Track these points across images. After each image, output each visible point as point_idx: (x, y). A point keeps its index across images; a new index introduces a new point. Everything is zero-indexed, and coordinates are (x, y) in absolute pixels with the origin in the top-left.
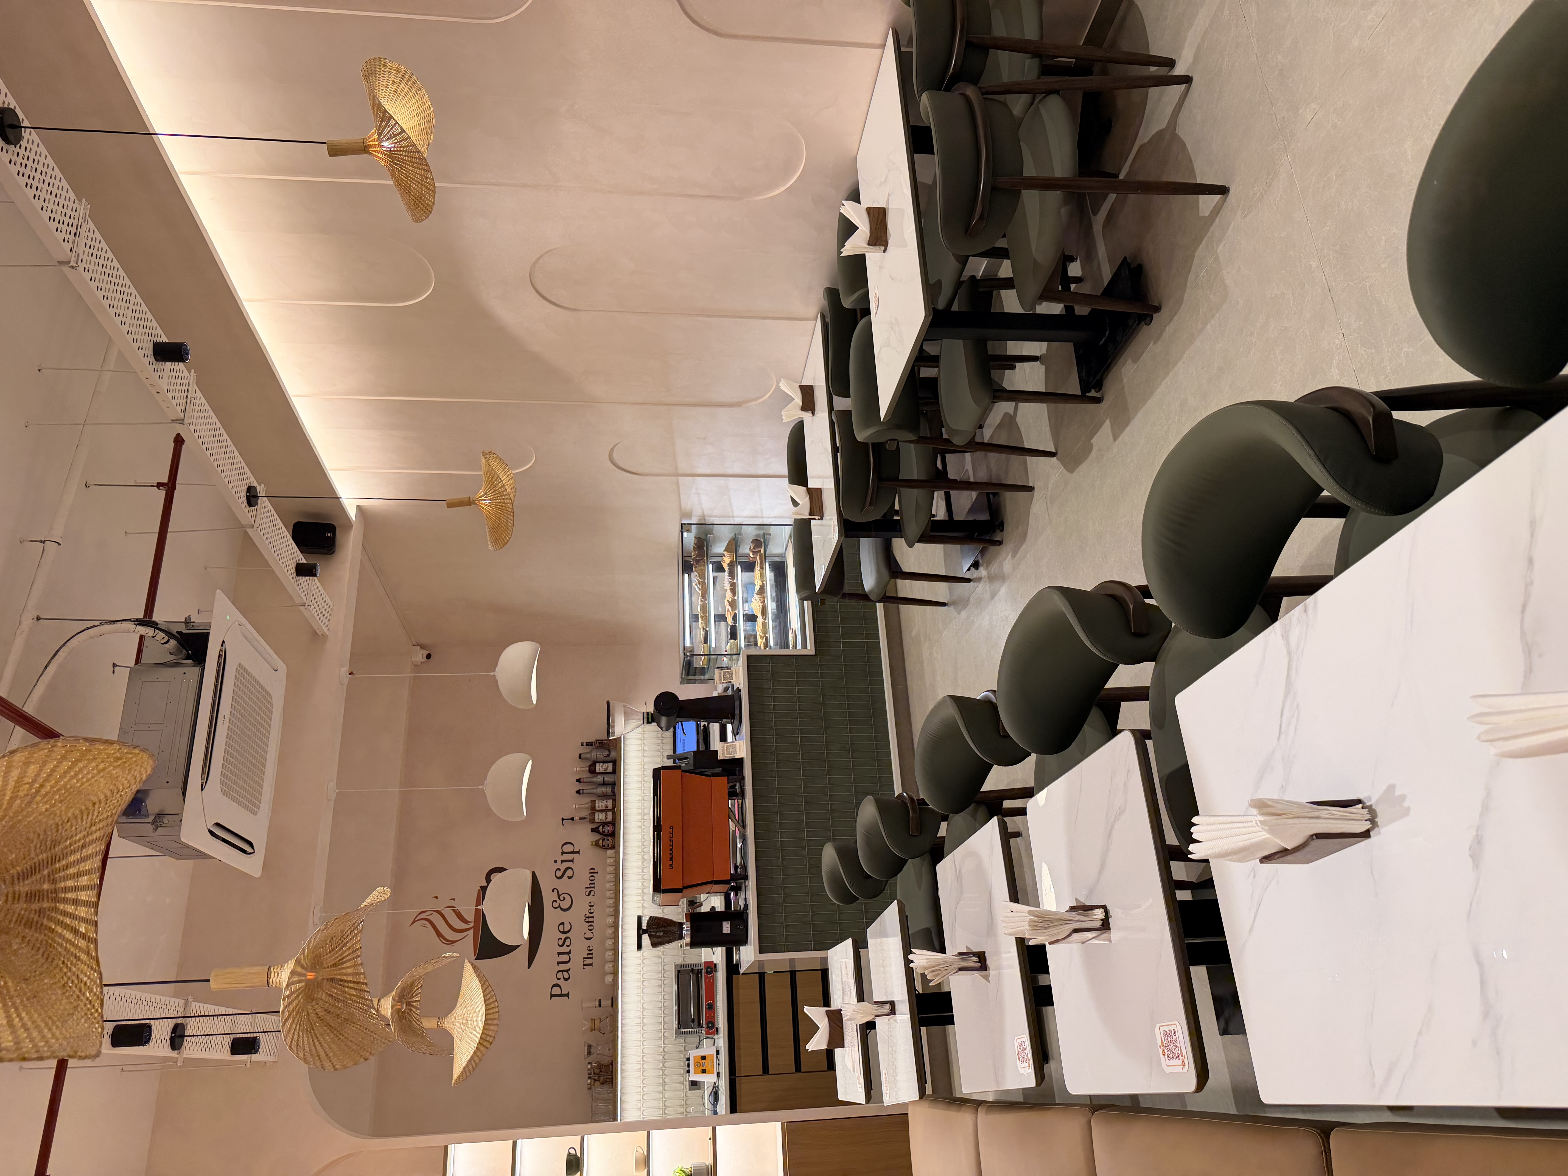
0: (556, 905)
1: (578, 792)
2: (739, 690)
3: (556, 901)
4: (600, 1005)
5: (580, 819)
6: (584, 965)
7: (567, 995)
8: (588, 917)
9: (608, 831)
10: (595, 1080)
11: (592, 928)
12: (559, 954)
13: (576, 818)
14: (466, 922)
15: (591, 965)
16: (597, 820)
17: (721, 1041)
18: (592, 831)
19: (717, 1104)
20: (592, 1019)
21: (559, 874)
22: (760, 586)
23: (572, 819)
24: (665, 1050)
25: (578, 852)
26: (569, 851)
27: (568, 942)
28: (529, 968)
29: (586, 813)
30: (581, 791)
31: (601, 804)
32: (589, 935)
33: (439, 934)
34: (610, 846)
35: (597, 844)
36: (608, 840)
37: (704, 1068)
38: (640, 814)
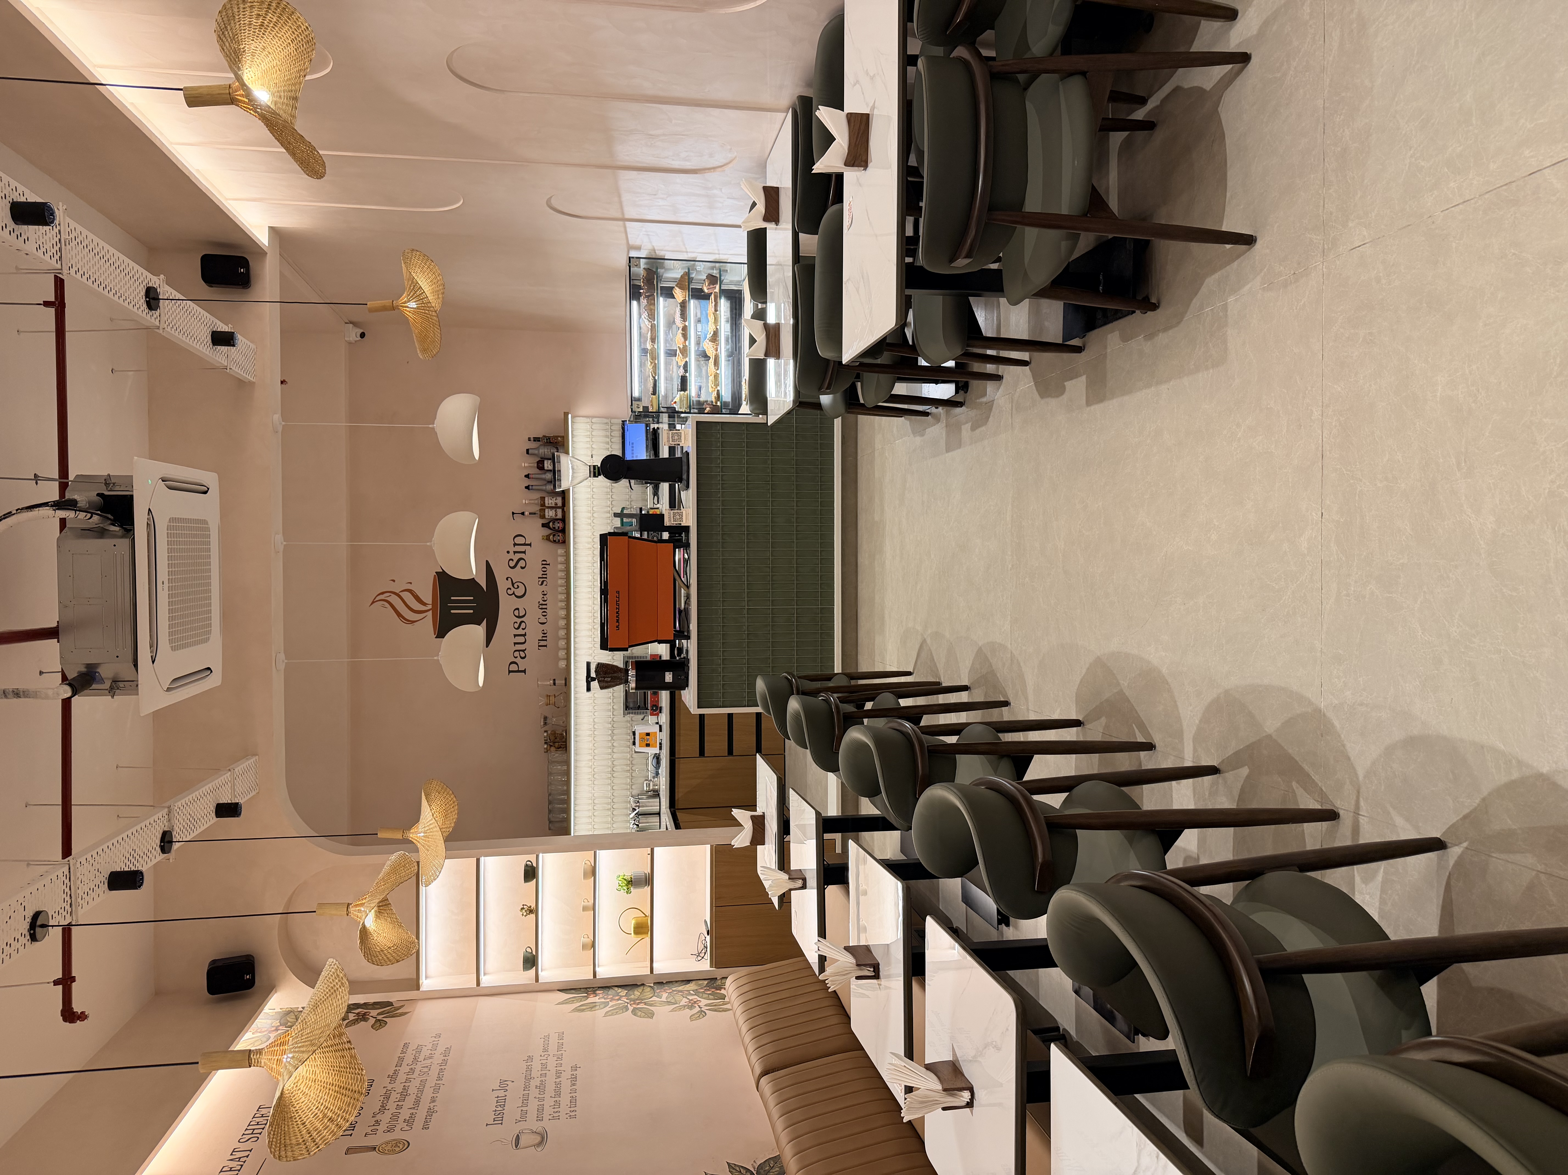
0: (510, 592)
1: (527, 488)
2: (687, 454)
3: (510, 589)
4: (554, 684)
5: (530, 514)
6: (539, 646)
7: (524, 671)
8: (542, 605)
9: (559, 527)
10: (551, 746)
11: (545, 614)
12: (515, 636)
13: (527, 513)
14: (424, 604)
15: (546, 646)
16: (547, 517)
17: (664, 718)
18: (542, 527)
19: (659, 767)
20: (547, 696)
21: (512, 564)
22: (714, 331)
23: (523, 514)
24: (614, 720)
25: (530, 545)
26: (521, 544)
27: (523, 625)
28: (487, 647)
29: (536, 509)
30: (530, 487)
31: (550, 501)
32: (543, 620)
33: (399, 615)
34: (561, 541)
35: (547, 538)
36: (559, 536)
37: (648, 742)
38: (589, 512)
